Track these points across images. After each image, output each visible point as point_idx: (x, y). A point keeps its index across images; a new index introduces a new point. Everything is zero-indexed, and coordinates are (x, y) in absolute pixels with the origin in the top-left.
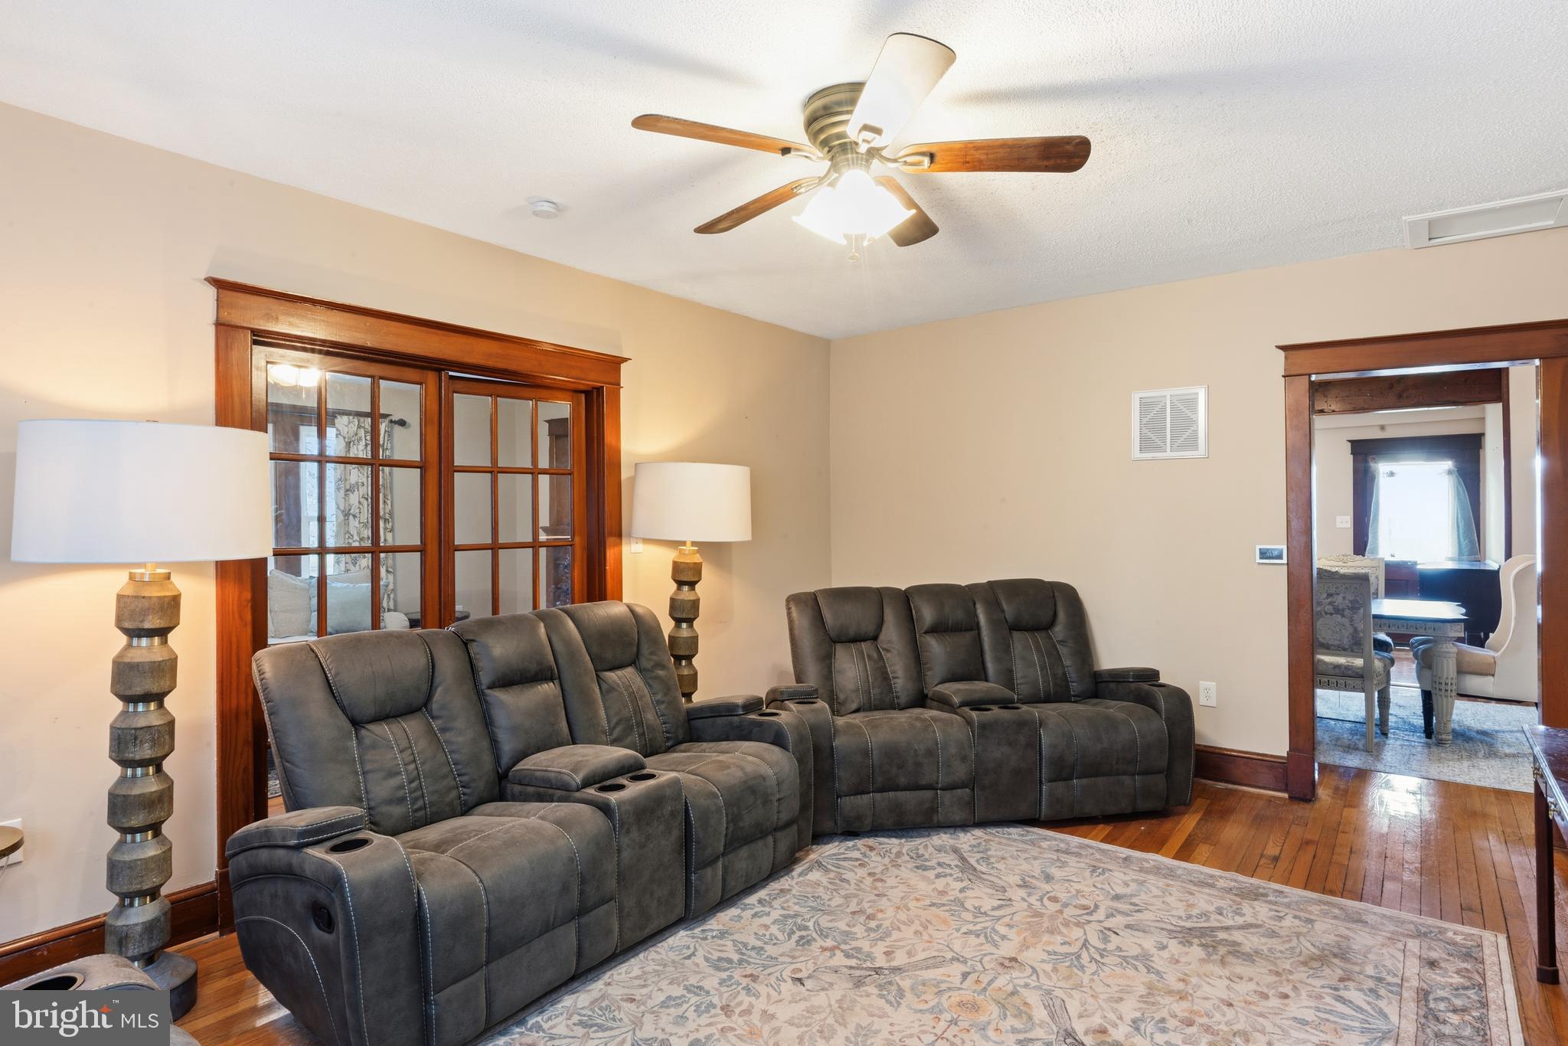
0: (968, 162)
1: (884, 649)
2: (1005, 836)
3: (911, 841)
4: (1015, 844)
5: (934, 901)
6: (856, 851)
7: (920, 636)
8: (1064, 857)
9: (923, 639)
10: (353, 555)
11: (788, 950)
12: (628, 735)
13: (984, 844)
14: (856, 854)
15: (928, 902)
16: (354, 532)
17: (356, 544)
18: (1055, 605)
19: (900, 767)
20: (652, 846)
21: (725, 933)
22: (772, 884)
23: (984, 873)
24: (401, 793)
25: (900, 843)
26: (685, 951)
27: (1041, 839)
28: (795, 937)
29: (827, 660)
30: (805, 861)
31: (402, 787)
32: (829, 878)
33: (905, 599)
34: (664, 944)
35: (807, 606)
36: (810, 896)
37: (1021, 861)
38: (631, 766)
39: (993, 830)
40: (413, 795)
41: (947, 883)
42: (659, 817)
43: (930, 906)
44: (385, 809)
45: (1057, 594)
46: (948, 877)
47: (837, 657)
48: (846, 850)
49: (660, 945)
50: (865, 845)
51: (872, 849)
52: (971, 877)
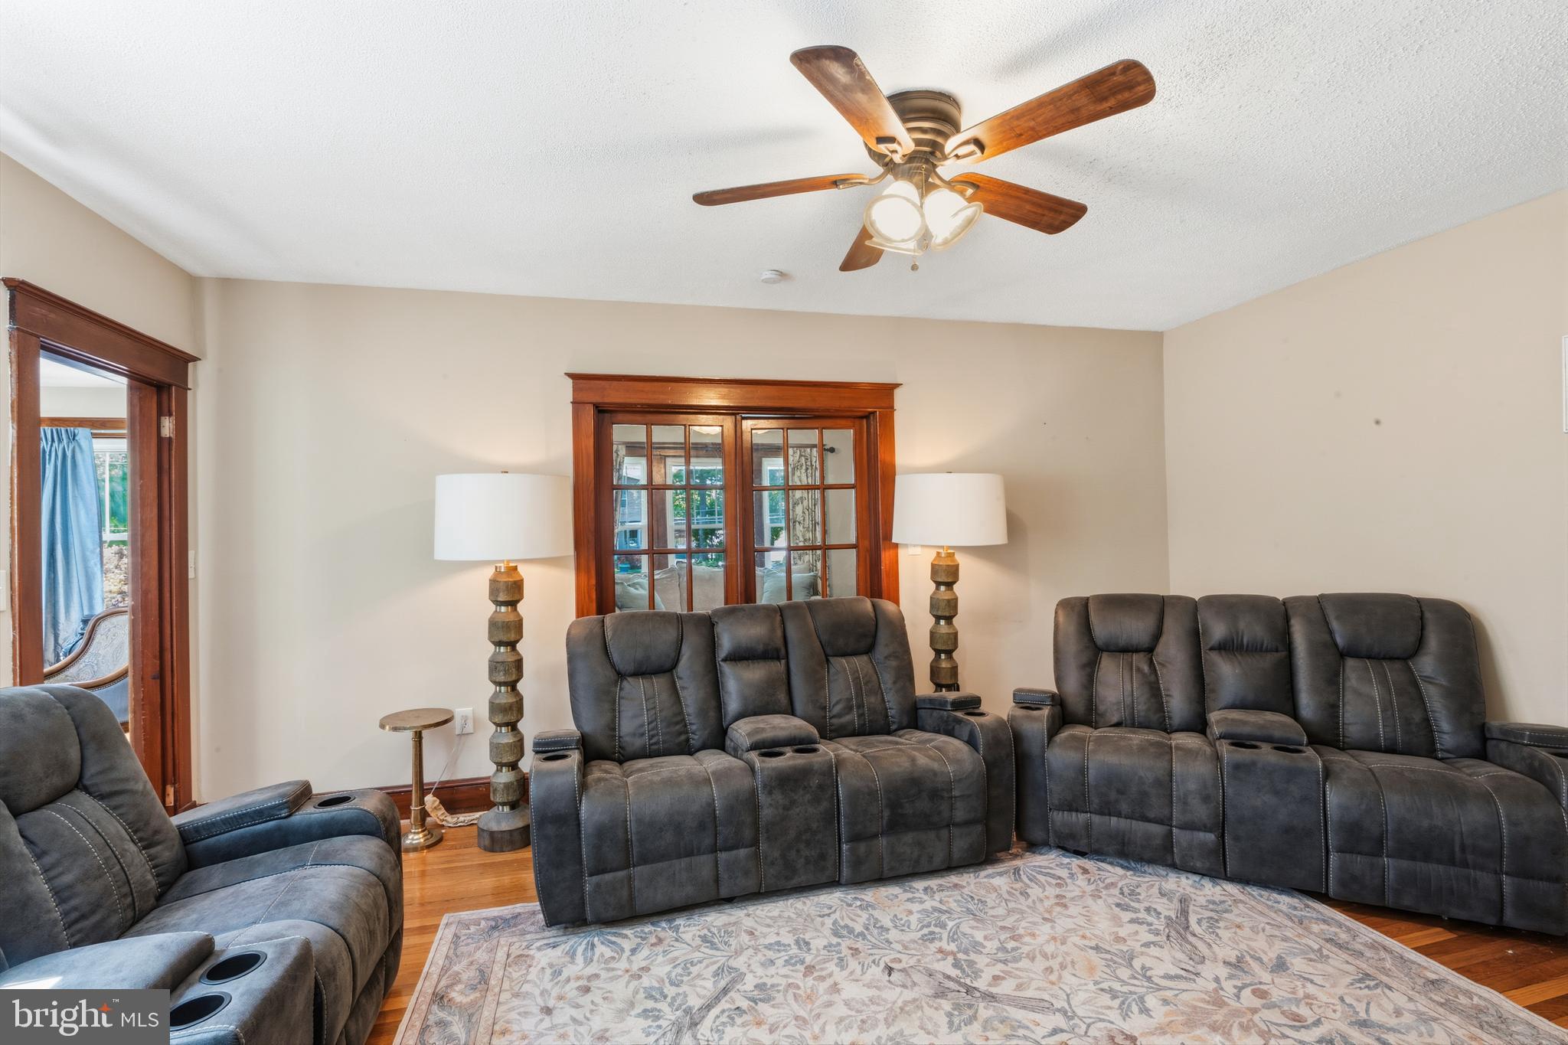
0: (1021, 135)
1: (1159, 663)
2: (1268, 902)
3: (1139, 876)
4: (1273, 915)
5: (1100, 945)
6: (1066, 870)
7: (1205, 652)
8: (1328, 949)
9: (1208, 657)
10: (799, 552)
11: (908, 940)
12: (847, 714)
13: (1230, 903)
14: (1063, 873)
15: (1093, 944)
16: (799, 534)
17: (801, 544)
18: (1423, 629)
19: (1121, 792)
20: (798, 810)
21: (870, 906)
22: (952, 876)
23: (1195, 935)
24: (641, 731)
25: (1125, 874)
26: (825, 909)
27: (1317, 919)
28: (926, 931)
29: (1090, 668)
30: (1006, 865)
31: (642, 725)
32: (1012, 888)
33: (1191, 608)
34: (816, 899)
35: (1073, 611)
36: (976, 898)
37: (1262, 936)
38: (803, 739)
39: (1255, 891)
40: (651, 733)
41: (1137, 932)
42: (806, 787)
43: (1091, 948)
44: (627, 739)
45: (1428, 615)
46: (1145, 925)
47: (1102, 666)
48: (1057, 865)
49: (811, 898)
50: (1080, 867)
51: (1085, 871)
52: (1173, 933)
